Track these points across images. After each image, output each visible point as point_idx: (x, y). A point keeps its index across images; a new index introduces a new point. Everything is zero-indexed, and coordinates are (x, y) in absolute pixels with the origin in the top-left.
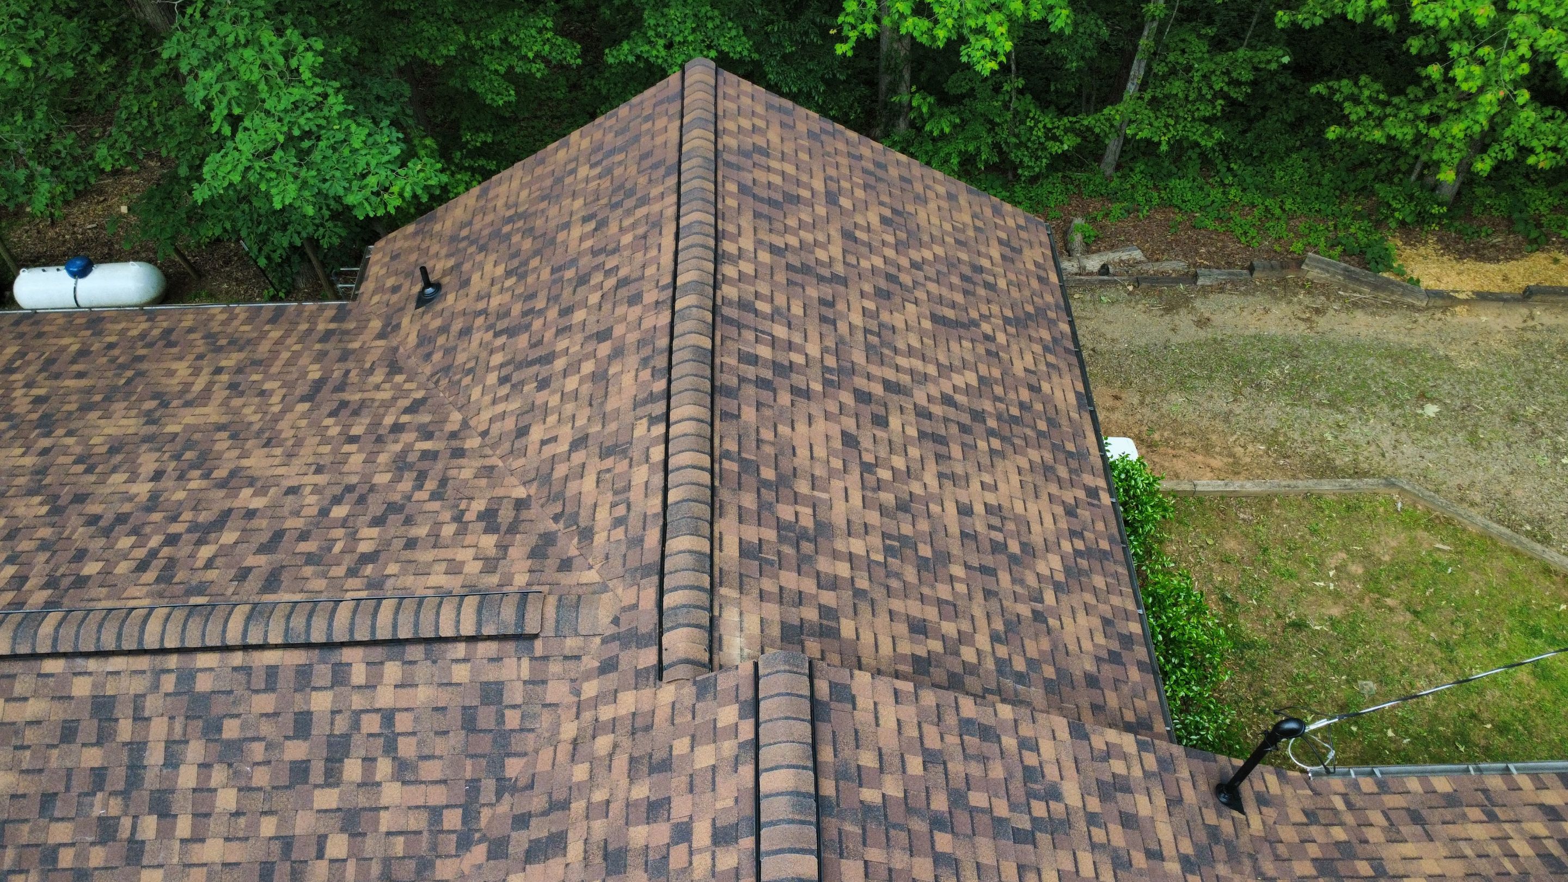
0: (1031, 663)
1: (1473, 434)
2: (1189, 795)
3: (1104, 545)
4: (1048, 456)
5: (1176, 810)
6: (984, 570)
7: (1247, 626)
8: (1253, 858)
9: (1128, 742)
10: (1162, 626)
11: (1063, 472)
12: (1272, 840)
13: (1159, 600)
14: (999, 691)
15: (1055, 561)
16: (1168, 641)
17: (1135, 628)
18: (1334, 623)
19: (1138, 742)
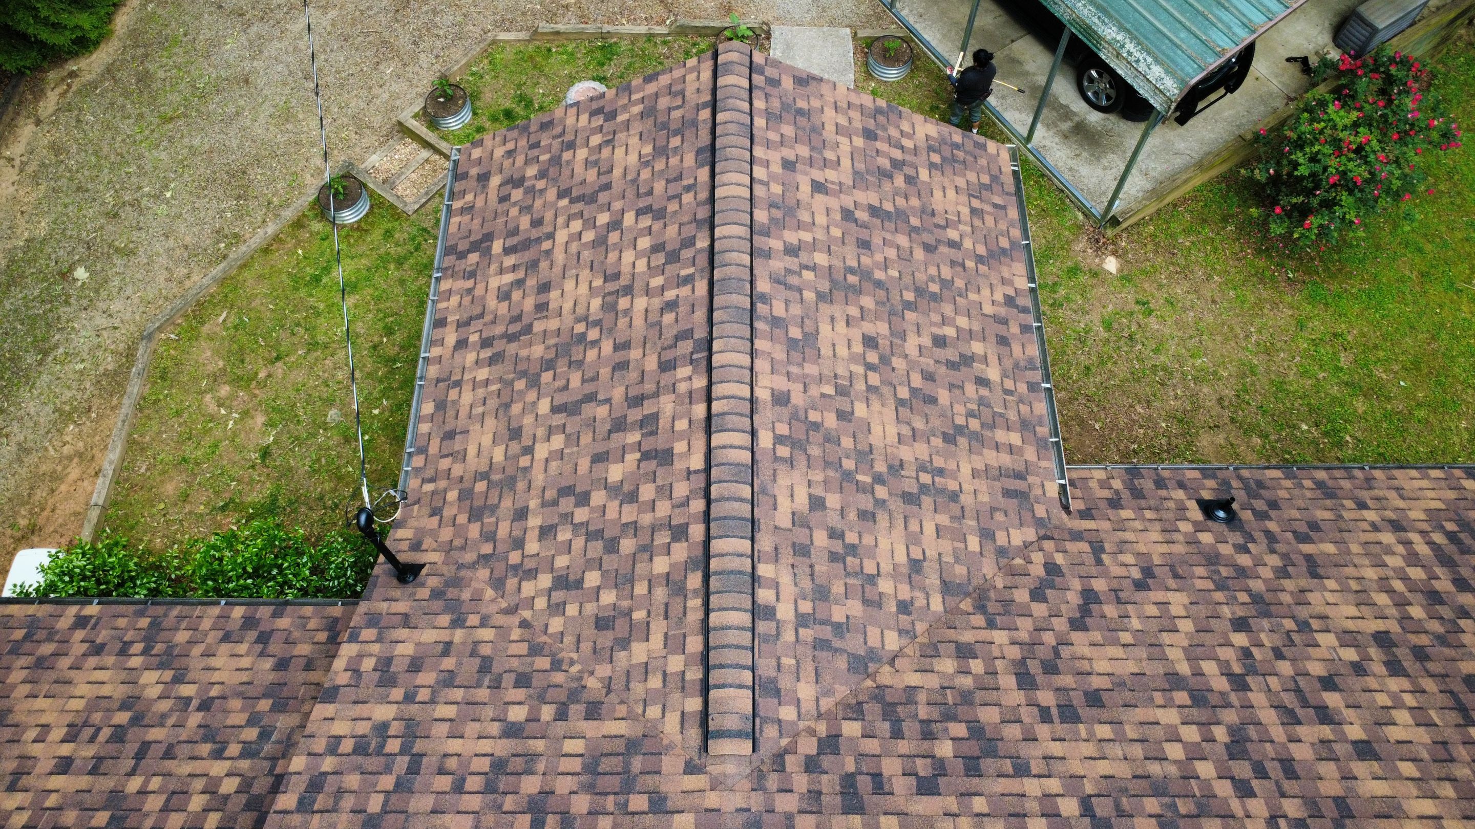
0: (251, 723)
1: (117, 250)
2: (402, 607)
3: (144, 622)
4: (23, 661)
5: (413, 621)
6: (140, 756)
7: (256, 496)
8: (461, 567)
9: (348, 650)
10: (239, 578)
11: (47, 649)
12: (449, 548)
13: (212, 575)
14: (274, 759)
15: (149, 677)
16: (255, 575)
17: (238, 612)
18: (270, 424)
19: (349, 641)
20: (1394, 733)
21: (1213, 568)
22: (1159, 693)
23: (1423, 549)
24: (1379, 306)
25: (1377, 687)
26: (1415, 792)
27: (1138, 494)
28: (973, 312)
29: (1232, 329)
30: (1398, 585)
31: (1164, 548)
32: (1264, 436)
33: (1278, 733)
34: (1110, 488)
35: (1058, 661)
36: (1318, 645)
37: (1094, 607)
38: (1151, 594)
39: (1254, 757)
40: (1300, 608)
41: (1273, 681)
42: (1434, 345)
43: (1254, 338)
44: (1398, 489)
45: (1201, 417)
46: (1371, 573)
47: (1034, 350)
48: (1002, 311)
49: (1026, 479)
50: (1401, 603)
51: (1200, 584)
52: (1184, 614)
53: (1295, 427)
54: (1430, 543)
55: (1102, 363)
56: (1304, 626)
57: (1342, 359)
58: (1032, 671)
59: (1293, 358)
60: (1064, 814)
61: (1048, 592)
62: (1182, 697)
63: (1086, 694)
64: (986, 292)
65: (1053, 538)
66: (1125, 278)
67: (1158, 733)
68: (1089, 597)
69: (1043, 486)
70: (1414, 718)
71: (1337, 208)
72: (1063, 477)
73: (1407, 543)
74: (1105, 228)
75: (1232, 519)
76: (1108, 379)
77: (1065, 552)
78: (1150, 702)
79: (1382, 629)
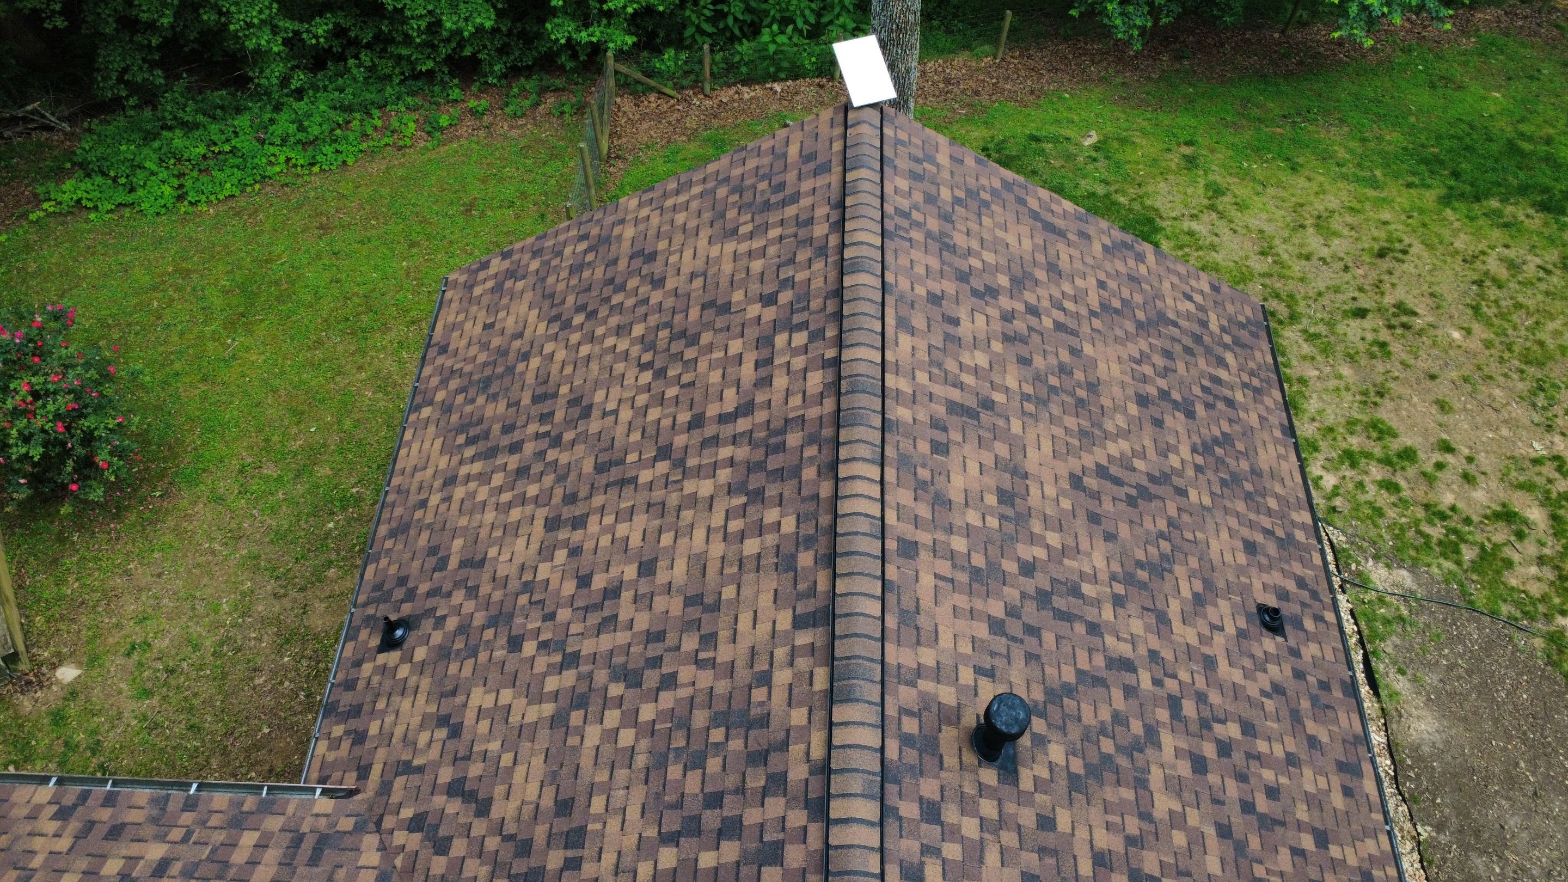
20: (635, 540)
21: (453, 655)
22: (569, 739)
23: (477, 467)
24: (224, 425)
25: (593, 542)
26: (687, 540)
28: (61, 865)
29: (199, 565)
30: (506, 497)
31: (421, 698)
32: (330, 564)
33: (622, 637)
34: (341, 739)
35: (519, 838)
36: (548, 580)
37: (468, 787)
38: (466, 723)
39: (642, 664)
40: (509, 586)
41: (574, 629)
42: (282, 392)
43: (217, 547)
44: (415, 469)
45: (290, 620)
46: (490, 516)
47: (143, 795)
48: (74, 825)
49: (304, 834)
50: (523, 500)
51: (467, 671)
52: (494, 695)
53: (328, 534)
54: (472, 460)
55: (190, 710)
56: (528, 587)
57: (270, 473)
58: (524, 870)
59: (252, 515)
60: (674, 864)
61: (443, 832)
62: (576, 717)
63: (558, 814)
64: (38, 843)
65: (382, 816)
66: (92, 661)
67: (607, 749)
68: (456, 789)
69: (317, 815)
70: (625, 521)
71: (96, 433)
72: (314, 790)
73: (468, 478)
74: (16, 670)
75: (407, 623)
76: (213, 707)
77: (400, 805)
78: (576, 750)
79: (543, 522)
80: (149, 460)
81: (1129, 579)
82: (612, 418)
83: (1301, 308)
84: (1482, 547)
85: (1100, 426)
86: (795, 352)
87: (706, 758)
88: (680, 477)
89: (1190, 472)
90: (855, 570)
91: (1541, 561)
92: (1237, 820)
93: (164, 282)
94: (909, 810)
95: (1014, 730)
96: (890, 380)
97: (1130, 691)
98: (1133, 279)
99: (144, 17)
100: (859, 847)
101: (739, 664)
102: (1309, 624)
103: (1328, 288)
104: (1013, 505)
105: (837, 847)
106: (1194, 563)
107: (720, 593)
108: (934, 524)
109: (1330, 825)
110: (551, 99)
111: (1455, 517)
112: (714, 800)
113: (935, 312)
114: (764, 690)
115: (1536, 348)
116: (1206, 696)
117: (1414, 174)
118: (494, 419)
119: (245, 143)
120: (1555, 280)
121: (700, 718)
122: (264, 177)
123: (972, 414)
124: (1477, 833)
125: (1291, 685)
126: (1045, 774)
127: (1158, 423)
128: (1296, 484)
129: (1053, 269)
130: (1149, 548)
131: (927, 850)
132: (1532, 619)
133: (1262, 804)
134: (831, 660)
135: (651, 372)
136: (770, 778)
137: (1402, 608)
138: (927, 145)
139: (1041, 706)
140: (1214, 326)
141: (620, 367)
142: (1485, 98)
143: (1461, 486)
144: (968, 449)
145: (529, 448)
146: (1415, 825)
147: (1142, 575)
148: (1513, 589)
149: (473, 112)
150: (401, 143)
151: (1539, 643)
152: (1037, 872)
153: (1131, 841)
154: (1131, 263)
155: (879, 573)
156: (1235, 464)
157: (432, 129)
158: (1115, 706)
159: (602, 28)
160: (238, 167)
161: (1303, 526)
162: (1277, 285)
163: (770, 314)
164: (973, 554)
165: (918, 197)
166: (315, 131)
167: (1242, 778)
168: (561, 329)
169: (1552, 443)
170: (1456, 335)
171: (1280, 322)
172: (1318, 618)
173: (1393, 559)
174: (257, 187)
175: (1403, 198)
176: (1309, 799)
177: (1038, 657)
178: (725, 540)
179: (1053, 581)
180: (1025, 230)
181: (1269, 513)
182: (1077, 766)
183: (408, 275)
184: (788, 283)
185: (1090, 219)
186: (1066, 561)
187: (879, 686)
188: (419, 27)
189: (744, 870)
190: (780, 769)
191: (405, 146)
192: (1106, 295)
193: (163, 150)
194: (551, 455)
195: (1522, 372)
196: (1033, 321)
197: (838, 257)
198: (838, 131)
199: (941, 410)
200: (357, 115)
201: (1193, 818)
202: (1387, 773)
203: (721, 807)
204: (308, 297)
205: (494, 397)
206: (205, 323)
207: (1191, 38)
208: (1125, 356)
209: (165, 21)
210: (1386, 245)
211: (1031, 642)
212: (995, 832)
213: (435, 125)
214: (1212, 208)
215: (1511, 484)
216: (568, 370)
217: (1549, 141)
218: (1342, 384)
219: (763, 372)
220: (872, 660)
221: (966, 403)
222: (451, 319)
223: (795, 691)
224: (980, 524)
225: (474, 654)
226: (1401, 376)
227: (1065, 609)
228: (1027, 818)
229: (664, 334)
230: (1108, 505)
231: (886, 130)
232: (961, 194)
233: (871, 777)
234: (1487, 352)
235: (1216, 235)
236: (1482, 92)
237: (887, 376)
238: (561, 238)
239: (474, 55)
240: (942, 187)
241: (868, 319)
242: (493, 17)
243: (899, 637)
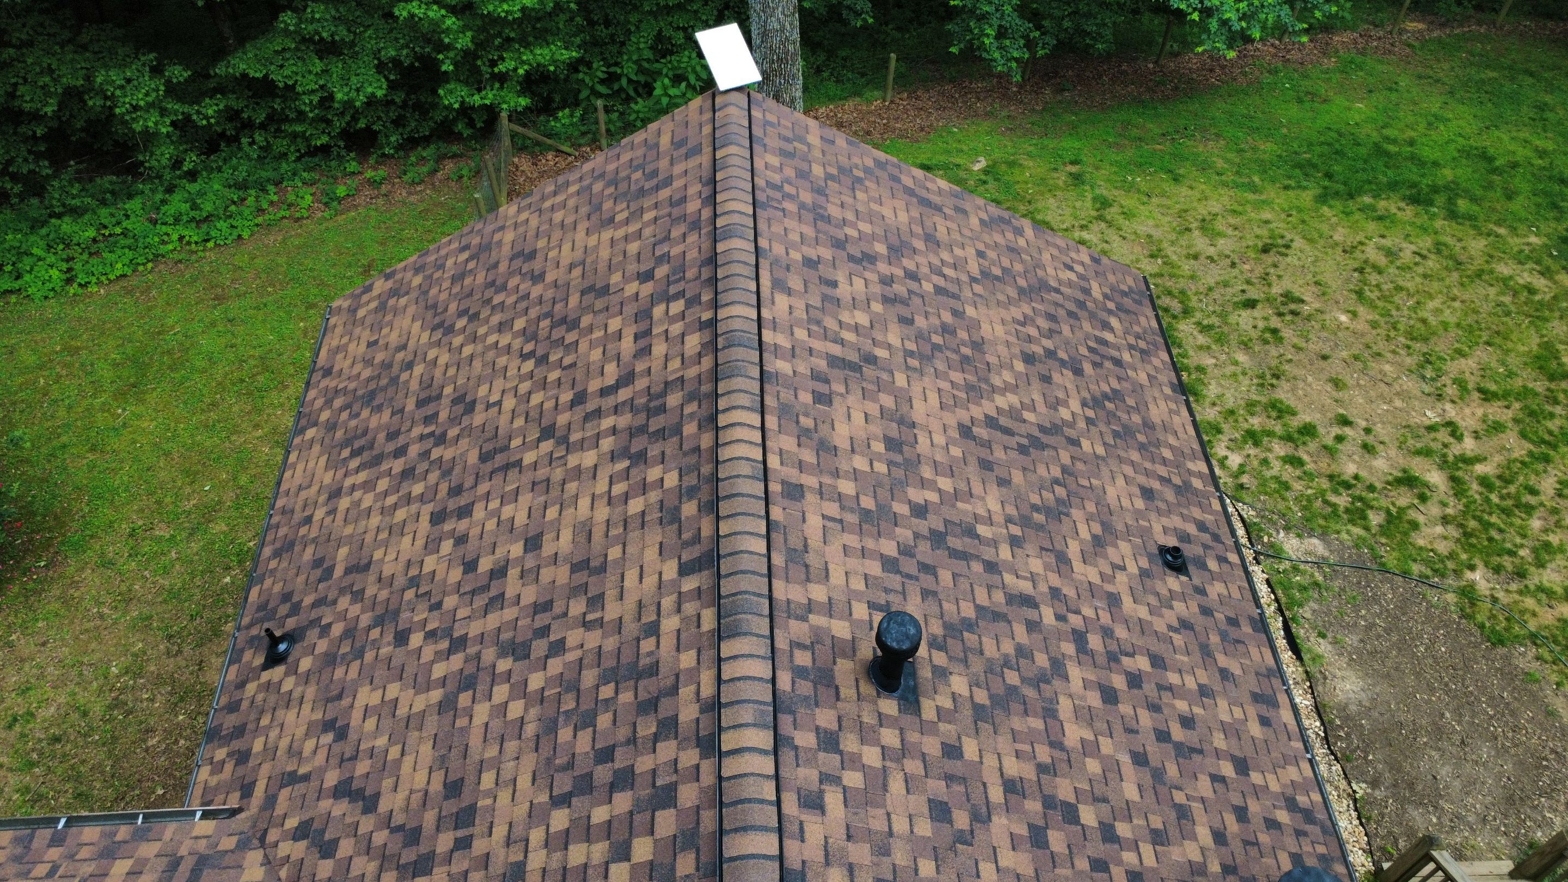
20: (521, 519)
21: (339, 660)
22: (458, 721)
23: (362, 476)
24: (114, 491)
25: (479, 529)
26: (572, 510)
27: (239, 731)
29: (87, 631)
30: (391, 500)
32: (226, 618)
33: (509, 613)
34: (223, 762)
35: (407, 827)
36: (434, 572)
37: (355, 785)
38: (353, 724)
39: (530, 636)
40: (396, 583)
41: (461, 613)
42: (175, 455)
43: (106, 611)
44: (300, 488)
45: (186, 677)
46: (375, 520)
47: (5, 835)
49: (182, 857)
50: (408, 499)
51: (353, 673)
52: (380, 692)
53: (225, 588)
54: (357, 470)
56: (414, 582)
57: (162, 533)
58: (413, 857)
59: (143, 577)
60: (566, 826)
61: (327, 837)
62: (464, 699)
63: (446, 798)
65: (266, 831)
67: (496, 725)
68: (343, 790)
69: (197, 838)
70: (509, 503)
72: (193, 813)
73: (353, 488)
75: (292, 637)
76: (103, 773)
77: (285, 816)
78: (465, 731)
79: (428, 517)
80: (33, 532)
81: (1025, 522)
82: (496, 409)
83: (1194, 302)
84: (1388, 512)
85: (987, 381)
86: (672, 320)
87: (596, 715)
88: (564, 453)
89: (1082, 424)
90: (738, 510)
91: (1445, 520)
92: (1153, 750)
93: (51, 361)
94: (805, 739)
95: (906, 646)
96: (767, 336)
97: (1033, 626)
98: (1012, 250)
99: (27, 107)
100: (752, 774)
101: (627, 619)
102: (1213, 565)
103: (1217, 283)
104: (901, 452)
105: (729, 778)
106: (1091, 507)
107: (606, 555)
108: (818, 469)
109: (1249, 752)
110: (449, 166)
111: (1359, 486)
112: (605, 755)
113: (812, 275)
114: (653, 640)
115: (1419, 325)
116: (1112, 632)
117: (1289, 177)
118: (379, 428)
119: (136, 224)
120: (1430, 263)
121: (589, 678)
122: (156, 256)
123: (856, 368)
124: (1411, 786)
125: (1199, 621)
126: (948, 704)
127: (1046, 379)
128: (1190, 437)
129: (931, 239)
130: (1044, 493)
131: (825, 778)
132: (1443, 576)
133: (1178, 733)
134: (716, 598)
135: (533, 361)
136: (662, 724)
137: (1317, 574)
138: (796, 127)
139: (940, 640)
140: (1096, 292)
141: (502, 361)
142: (1350, 109)
143: (1361, 457)
144: (851, 400)
145: (414, 450)
146: (1349, 784)
147: (1039, 518)
148: (1421, 548)
149: (371, 183)
150: (298, 215)
151: (1451, 597)
152: (946, 799)
153: (1042, 769)
154: (1010, 235)
155: (763, 513)
156: (1127, 417)
157: (329, 200)
158: (1018, 640)
159: (494, 92)
160: (130, 248)
161: (1200, 475)
162: (1169, 284)
163: (647, 289)
164: (862, 498)
165: (790, 172)
166: (208, 207)
167: (1155, 708)
168: (444, 335)
169: (1444, 411)
170: (1343, 318)
171: (1175, 317)
172: (1222, 560)
173: (1304, 529)
174: (150, 265)
175: (1282, 200)
176: (1225, 728)
177: (935, 594)
178: (609, 504)
179: (946, 522)
180: (900, 204)
181: (1164, 462)
182: (982, 697)
183: (305, 336)
184: (664, 258)
185: (966, 196)
186: (960, 505)
187: (767, 620)
188: (311, 102)
189: (637, 818)
190: (671, 713)
191: (302, 218)
192: (986, 264)
193: (51, 237)
194: (435, 454)
195: (1408, 347)
196: (913, 285)
197: (711, 228)
198: (708, 115)
199: (822, 364)
200: (253, 192)
201: (1106, 746)
202: (1317, 734)
203: (613, 761)
204: (200, 363)
205: (379, 409)
206: (94, 396)
207: (1070, 73)
208: (1009, 319)
209: (49, 110)
210: (1269, 241)
211: (927, 581)
212: (899, 760)
213: (332, 195)
214: (1100, 218)
215: (1409, 451)
216: (452, 372)
217: (1412, 143)
218: (1239, 370)
219: (642, 343)
220: (760, 595)
221: (848, 358)
222: (335, 343)
223: (683, 636)
224: (868, 469)
225: (360, 654)
226: (1295, 359)
227: (961, 549)
228: (932, 746)
229: (545, 323)
230: (999, 454)
231: (753, 113)
232: (834, 171)
233: (762, 707)
234: (1374, 332)
235: (1107, 242)
236: (1347, 103)
237: (764, 332)
238: (443, 252)
239: (368, 128)
240: (814, 165)
241: (742, 279)
242: (385, 86)
243: (787, 574)
